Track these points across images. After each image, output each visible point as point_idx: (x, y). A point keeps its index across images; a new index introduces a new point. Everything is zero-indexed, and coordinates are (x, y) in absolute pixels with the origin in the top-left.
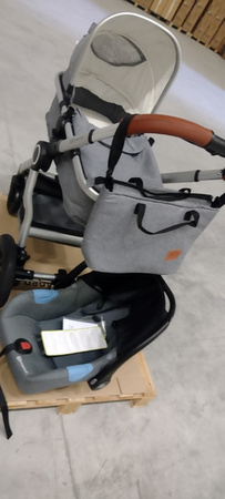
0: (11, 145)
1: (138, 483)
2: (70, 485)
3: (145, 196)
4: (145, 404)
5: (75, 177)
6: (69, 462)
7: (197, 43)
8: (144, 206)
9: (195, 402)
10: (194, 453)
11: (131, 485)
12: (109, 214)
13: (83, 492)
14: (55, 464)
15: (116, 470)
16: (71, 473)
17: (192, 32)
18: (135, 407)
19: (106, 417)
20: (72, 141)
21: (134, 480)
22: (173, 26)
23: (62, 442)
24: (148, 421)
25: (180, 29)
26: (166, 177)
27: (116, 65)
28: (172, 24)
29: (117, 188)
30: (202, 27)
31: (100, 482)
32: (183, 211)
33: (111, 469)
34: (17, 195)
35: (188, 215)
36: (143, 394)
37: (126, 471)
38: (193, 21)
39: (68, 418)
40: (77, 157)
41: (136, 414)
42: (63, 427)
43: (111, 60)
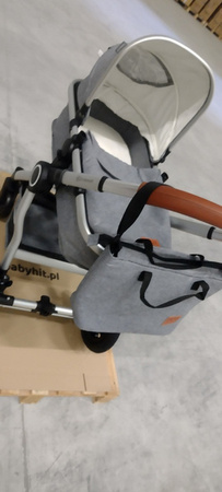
0: (9, 115)
1: (89, 479)
2: (22, 475)
3: (152, 263)
4: (108, 401)
5: (75, 216)
6: (25, 452)
7: (211, 34)
8: (150, 274)
9: (155, 404)
10: (147, 454)
11: (81, 480)
12: (109, 277)
13: (34, 483)
14: (10, 452)
15: (70, 464)
16: (25, 464)
17: (208, 21)
18: (97, 403)
19: (67, 411)
20: (78, 179)
21: (85, 476)
22: (190, 12)
23: (20, 432)
24: (107, 418)
25: (197, 16)
26: (175, 222)
27: (140, 82)
28: (189, 9)
29: (124, 252)
30: (218, 18)
31: (52, 475)
32: (191, 280)
33: (65, 463)
34: (9, 199)
35: (195, 286)
36: (106, 393)
37: (79, 466)
38: (210, 10)
39: (29, 407)
40: (82, 195)
41: (97, 410)
42: (23, 416)
43: (134, 76)
